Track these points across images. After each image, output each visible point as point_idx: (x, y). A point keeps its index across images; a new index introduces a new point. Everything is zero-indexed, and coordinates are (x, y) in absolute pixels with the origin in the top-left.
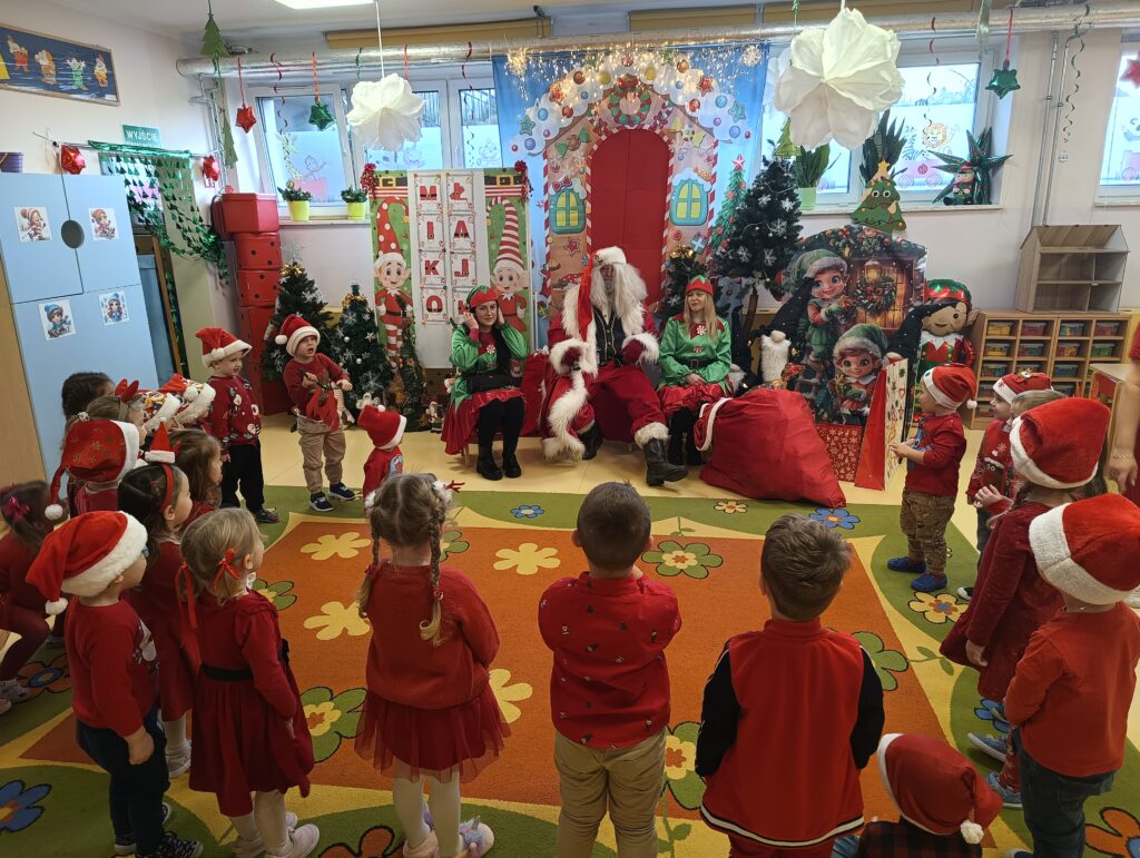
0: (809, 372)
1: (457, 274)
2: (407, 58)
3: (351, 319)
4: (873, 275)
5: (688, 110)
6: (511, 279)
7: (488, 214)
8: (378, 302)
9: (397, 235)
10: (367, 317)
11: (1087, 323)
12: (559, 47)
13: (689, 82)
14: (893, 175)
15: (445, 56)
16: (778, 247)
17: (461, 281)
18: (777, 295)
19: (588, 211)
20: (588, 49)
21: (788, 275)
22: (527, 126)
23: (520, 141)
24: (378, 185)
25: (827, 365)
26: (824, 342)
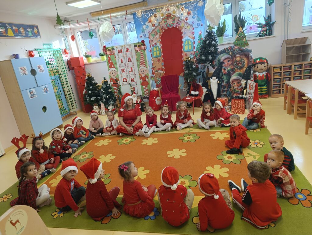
0: (224, 87)
1: (130, 72)
2: (111, 17)
3: (104, 86)
4: (238, 59)
5: (185, 20)
6: (144, 71)
7: (136, 55)
8: (111, 81)
9: (114, 63)
10: (108, 85)
11: (301, 65)
12: (149, 8)
13: (185, 13)
14: (244, 31)
15: (120, 15)
16: (212, 54)
17: (131, 73)
18: (214, 67)
19: (162, 51)
20: (157, 8)
21: (216, 61)
22: (143, 31)
23: (142, 35)
24: (107, 51)
25: (229, 85)
26: (227, 78)
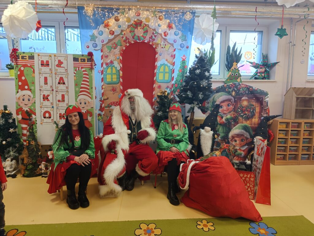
0: (219, 144)
1: (59, 101)
3: (1, 122)
4: (245, 103)
5: (163, 36)
6: (85, 104)
7: (75, 75)
8: (18, 114)
10: (11, 121)
11: (312, 124)
13: (163, 24)
14: (238, 68)
16: (204, 91)
17: (61, 104)
18: (204, 112)
19: (121, 75)
20: (121, 7)
21: (208, 103)
22: (93, 38)
23: (90, 44)
24: (19, 58)
25: (226, 141)
26: (225, 132)
